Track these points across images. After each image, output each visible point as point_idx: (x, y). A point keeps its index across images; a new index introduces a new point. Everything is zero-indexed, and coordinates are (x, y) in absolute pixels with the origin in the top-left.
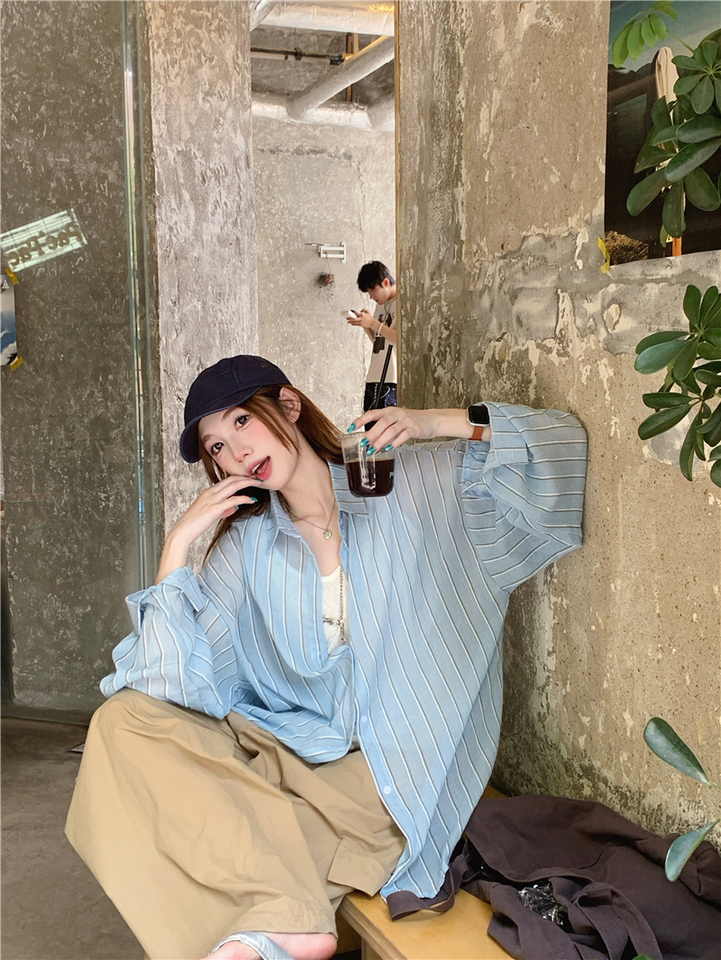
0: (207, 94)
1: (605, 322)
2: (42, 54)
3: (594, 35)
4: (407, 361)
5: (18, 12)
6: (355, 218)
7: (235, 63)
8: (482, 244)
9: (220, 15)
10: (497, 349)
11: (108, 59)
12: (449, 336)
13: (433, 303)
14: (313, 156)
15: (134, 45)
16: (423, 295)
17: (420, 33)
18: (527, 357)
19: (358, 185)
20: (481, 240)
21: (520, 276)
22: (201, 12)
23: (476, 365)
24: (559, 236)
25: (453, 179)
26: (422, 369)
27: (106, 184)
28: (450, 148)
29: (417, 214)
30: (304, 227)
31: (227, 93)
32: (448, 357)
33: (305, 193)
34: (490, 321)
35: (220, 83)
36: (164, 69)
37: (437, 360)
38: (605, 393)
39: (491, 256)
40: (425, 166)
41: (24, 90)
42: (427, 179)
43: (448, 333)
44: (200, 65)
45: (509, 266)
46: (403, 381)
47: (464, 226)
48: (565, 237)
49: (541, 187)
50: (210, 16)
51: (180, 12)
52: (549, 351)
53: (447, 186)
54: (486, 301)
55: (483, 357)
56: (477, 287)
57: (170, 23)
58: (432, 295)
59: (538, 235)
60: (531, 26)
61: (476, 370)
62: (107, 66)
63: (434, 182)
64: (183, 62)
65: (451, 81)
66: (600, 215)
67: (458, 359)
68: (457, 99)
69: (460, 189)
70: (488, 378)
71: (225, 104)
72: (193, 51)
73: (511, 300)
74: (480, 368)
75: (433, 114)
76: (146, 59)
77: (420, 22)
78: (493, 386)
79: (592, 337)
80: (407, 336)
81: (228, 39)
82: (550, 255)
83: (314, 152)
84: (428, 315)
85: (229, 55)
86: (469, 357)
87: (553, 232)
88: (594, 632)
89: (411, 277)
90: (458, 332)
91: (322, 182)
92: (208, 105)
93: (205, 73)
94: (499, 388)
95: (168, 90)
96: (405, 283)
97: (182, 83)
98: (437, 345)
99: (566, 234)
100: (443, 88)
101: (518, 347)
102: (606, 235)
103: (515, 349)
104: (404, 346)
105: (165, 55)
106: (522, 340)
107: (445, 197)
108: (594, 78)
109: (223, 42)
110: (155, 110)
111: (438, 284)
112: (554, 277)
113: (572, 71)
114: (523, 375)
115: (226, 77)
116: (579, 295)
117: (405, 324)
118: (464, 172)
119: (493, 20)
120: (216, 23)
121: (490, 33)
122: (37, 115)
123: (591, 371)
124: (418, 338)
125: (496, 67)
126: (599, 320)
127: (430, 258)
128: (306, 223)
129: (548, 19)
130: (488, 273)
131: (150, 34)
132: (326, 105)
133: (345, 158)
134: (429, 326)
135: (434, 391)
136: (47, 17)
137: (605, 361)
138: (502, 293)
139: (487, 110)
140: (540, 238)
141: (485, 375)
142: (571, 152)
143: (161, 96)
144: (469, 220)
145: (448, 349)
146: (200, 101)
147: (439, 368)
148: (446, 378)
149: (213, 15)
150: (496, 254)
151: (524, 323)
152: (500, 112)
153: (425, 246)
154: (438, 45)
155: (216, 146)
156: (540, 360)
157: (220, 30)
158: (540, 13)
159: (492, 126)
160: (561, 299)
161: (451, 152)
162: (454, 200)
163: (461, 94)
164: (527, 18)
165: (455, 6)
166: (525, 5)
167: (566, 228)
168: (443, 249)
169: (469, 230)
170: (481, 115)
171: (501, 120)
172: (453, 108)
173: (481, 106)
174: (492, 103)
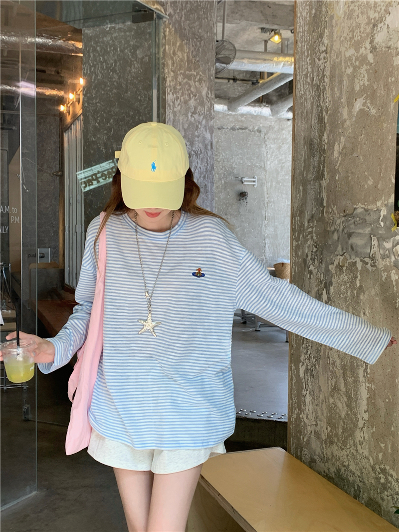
0: (193, 113)
1: (394, 253)
2: (112, 94)
3: (390, 118)
4: (295, 261)
5: (101, 73)
6: (262, 163)
7: (207, 97)
8: (334, 209)
9: (200, 73)
10: (341, 260)
11: (145, 97)
12: (317, 251)
13: (309, 234)
14: (240, 131)
15: (158, 91)
16: (304, 230)
17: (306, 105)
18: (356, 265)
19: (264, 146)
20: (334, 207)
21: (353, 226)
22: (191, 72)
23: (330, 267)
24: (372, 210)
25: (320, 176)
26: (303, 265)
28: (319, 161)
29: (302, 191)
30: (235, 168)
31: (203, 112)
32: (316, 261)
33: (236, 150)
34: (338, 246)
35: (199, 108)
36: (173, 102)
37: (311, 262)
38: (394, 287)
39: (338, 215)
40: (307, 167)
41: (102, 111)
42: (307, 174)
43: (316, 249)
44: (190, 99)
45: (347, 221)
46: (293, 271)
47: (325, 199)
48: (375, 211)
49: (364, 186)
50: (195, 74)
51: (181, 73)
52: (367, 263)
53: (317, 179)
54: (335, 236)
55: (333, 263)
56: (331, 229)
57: (176, 79)
58: (309, 230)
59: (362, 208)
60: (361, 110)
61: (330, 269)
62: (145, 100)
63: (311, 176)
64: (182, 98)
65: (320, 130)
66: (392, 203)
67: (321, 262)
68: (323, 139)
69: (324, 181)
70: (336, 273)
71: (202, 117)
72: (187, 92)
73: (348, 237)
74: (332, 268)
75: (311, 144)
76: (164, 97)
77: (306, 99)
78: (339, 277)
79: (388, 259)
80: (296, 248)
81: (204, 85)
82: (367, 218)
83: (241, 129)
84: (306, 240)
85: (204, 93)
86: (326, 261)
87: (369, 207)
88: (387, 402)
89: (298, 220)
90: (321, 249)
91: (245, 144)
92: (193, 119)
93: (192, 103)
94: (341, 279)
95: (175, 113)
96: (295, 223)
97: (181, 109)
98: (310, 254)
99: (376, 209)
100: (316, 132)
101: (351, 260)
102: (395, 213)
103: (350, 261)
104: (294, 253)
105: (173, 95)
106: (353, 257)
107: (316, 184)
108: (390, 138)
109: (202, 86)
111: (311, 225)
112: (369, 229)
113: (380, 133)
114: (354, 274)
115: (202, 104)
116: (381, 239)
117: (294, 243)
118: (326, 173)
119: (342, 104)
120: (198, 77)
121: (340, 110)
122: (109, 124)
123: (387, 275)
124: (301, 250)
125: (343, 126)
126: (391, 252)
127: (308, 212)
128: (236, 166)
129: (369, 108)
130: (337, 223)
131: (166, 85)
132: (249, 105)
133: (258, 132)
134: (307, 245)
135: (309, 277)
136: (115, 76)
137: (394, 271)
138: (344, 233)
139: (338, 146)
140: (363, 210)
141: (334, 272)
142: (378, 171)
143: (171, 116)
144: (328, 196)
145: (316, 257)
146: (190, 117)
147: (311, 266)
148: (315, 271)
149: (197, 73)
150: (341, 214)
151: (354, 249)
152: (344, 148)
153: (305, 206)
154: (314, 112)
155: (196, 139)
156: (362, 267)
157: (200, 81)
158: (364, 104)
159: (340, 153)
160: (373, 240)
161: (319, 163)
162: (320, 186)
163: (325, 137)
164: (358, 105)
165: (323, 95)
166: (358, 99)
167: (375, 207)
168: (315, 209)
169: (327, 201)
170: (335, 148)
171: (344, 151)
172: (321, 142)
173: (335, 143)
174: (340, 143)
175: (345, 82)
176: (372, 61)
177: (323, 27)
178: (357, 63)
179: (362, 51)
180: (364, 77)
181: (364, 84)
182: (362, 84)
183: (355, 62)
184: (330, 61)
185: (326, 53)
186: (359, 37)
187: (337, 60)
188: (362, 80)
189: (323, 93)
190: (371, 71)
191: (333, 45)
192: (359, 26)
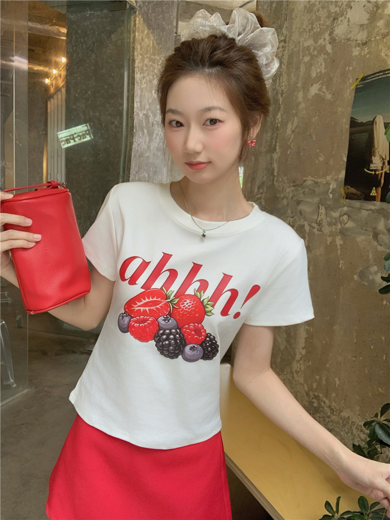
1: (341, 221)
3: (346, 103)
8: (284, 179)
9: (163, 58)
13: (257, 200)
18: (304, 228)
20: (284, 177)
21: (302, 195)
22: (155, 57)
24: (322, 183)
25: (272, 150)
34: (287, 210)
36: (140, 80)
38: (338, 250)
39: (288, 185)
41: (82, 84)
45: (297, 190)
47: (276, 170)
49: (315, 161)
50: (159, 58)
51: (147, 57)
52: (314, 228)
53: (269, 152)
54: (285, 202)
56: (281, 195)
57: (143, 62)
59: (312, 180)
60: (316, 94)
63: (263, 149)
64: (148, 77)
66: (342, 178)
68: (277, 118)
69: (275, 154)
73: (297, 204)
76: (133, 76)
79: (334, 227)
82: (316, 189)
87: (319, 180)
88: (324, 344)
89: (248, 187)
95: (142, 90)
96: (245, 189)
99: (325, 183)
101: (300, 223)
102: (345, 187)
106: (302, 221)
107: (268, 156)
111: (261, 191)
112: (318, 199)
116: (330, 208)
118: (278, 148)
119: (297, 88)
120: (161, 62)
121: (295, 93)
122: (87, 95)
123: (332, 240)
125: (297, 108)
126: (338, 220)
127: (258, 179)
129: (324, 93)
130: (286, 191)
136: (93, 55)
137: (339, 237)
138: (293, 200)
139: (291, 125)
140: (313, 182)
142: (330, 149)
144: (279, 168)
151: (303, 214)
152: (297, 127)
153: (257, 174)
156: (309, 230)
158: (320, 90)
159: (293, 131)
160: (320, 208)
161: (272, 138)
162: (272, 158)
163: (279, 116)
164: (314, 90)
165: (280, 80)
166: (314, 85)
167: (325, 180)
168: (265, 177)
169: (278, 172)
170: (288, 126)
171: (297, 130)
172: (275, 121)
173: (288, 122)
174: (293, 122)
175: (301, 69)
176: (330, 51)
177: (283, 20)
178: (315, 53)
179: (321, 41)
180: (321, 65)
181: (320, 72)
182: (318, 71)
183: (313, 51)
184: (288, 50)
185: (285, 42)
186: (319, 29)
187: (295, 49)
188: (319, 68)
189: (280, 77)
190: (329, 60)
191: (292, 35)
192: (319, 18)
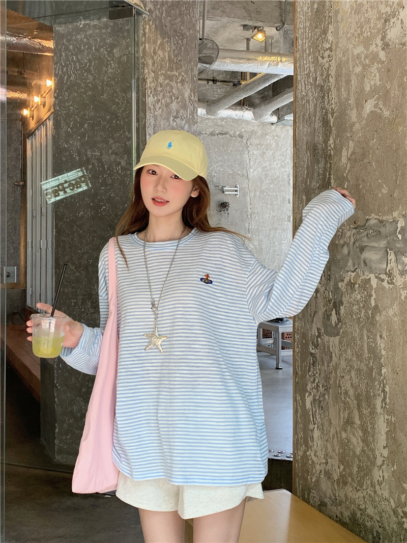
0: (176, 117)
5: (74, 73)
6: (245, 171)
7: (190, 99)
9: (183, 73)
11: (123, 99)
15: (137, 93)
17: (308, 107)
19: (246, 152)
22: (173, 73)
27: (120, 167)
28: (325, 168)
30: (214, 176)
31: (185, 116)
33: (215, 157)
35: (181, 111)
36: (153, 105)
40: (310, 175)
41: (76, 115)
42: (310, 183)
44: (172, 102)
50: (178, 74)
51: (162, 74)
53: (323, 187)
55: (343, 280)
57: (157, 80)
62: (123, 103)
64: (163, 100)
65: (326, 134)
70: (346, 291)
71: (184, 122)
72: (168, 94)
75: (314, 150)
76: (144, 100)
77: (308, 101)
81: (187, 86)
83: (221, 134)
85: (187, 95)
86: (335, 278)
91: (225, 150)
92: (175, 123)
93: (174, 106)
95: (155, 117)
97: (162, 112)
100: (321, 136)
105: (154, 98)
109: (184, 88)
110: (148, 128)
115: (184, 107)
120: (180, 78)
122: (83, 129)
128: (216, 174)
131: (146, 86)
132: (230, 108)
133: (239, 137)
136: (90, 76)
143: (151, 120)
146: (171, 121)
148: (322, 289)
154: (318, 114)
157: (182, 81)
177: (327, 23)
